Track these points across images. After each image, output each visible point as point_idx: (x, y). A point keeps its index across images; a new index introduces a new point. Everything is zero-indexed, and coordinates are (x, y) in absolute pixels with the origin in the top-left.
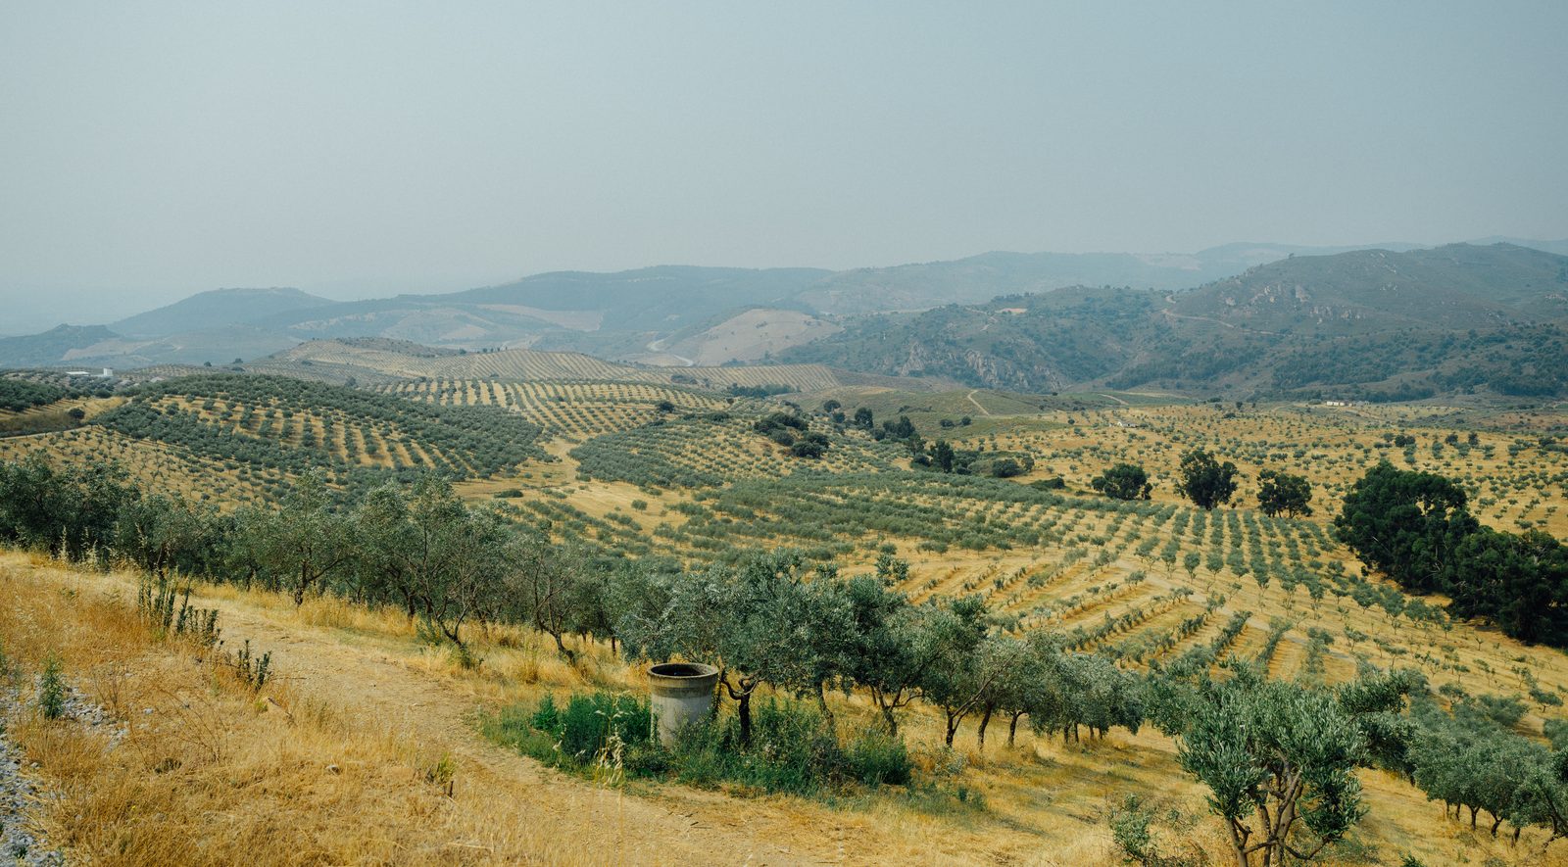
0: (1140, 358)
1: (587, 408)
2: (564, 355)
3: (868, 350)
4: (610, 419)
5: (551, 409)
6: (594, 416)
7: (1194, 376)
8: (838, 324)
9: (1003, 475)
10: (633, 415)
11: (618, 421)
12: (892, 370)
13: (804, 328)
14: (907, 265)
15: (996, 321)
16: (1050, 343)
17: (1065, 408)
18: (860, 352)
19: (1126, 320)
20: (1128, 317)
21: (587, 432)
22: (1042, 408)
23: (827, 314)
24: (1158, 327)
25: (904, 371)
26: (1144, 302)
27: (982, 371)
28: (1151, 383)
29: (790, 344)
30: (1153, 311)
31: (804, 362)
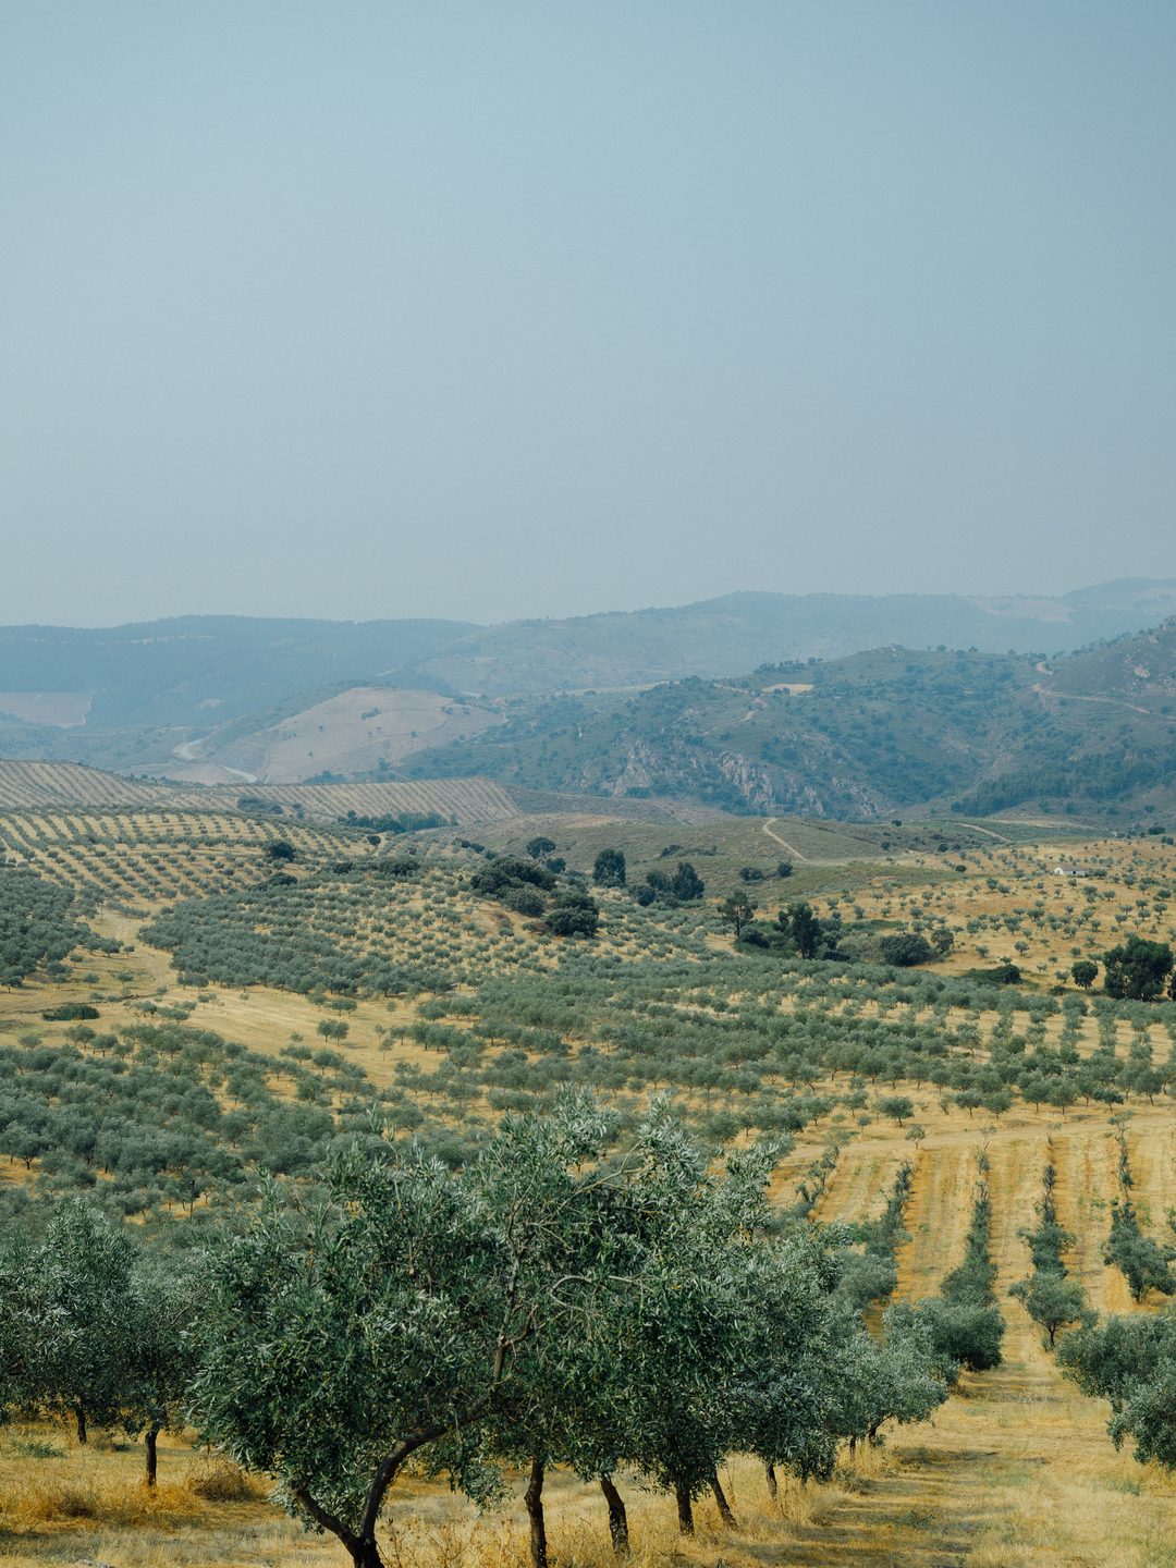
0: (1001, 765)
1: (145, 856)
2: (47, 766)
3: (555, 754)
4: (189, 874)
5: (80, 857)
6: (160, 869)
7: (1095, 794)
8: (497, 711)
9: (905, 961)
10: (228, 866)
11: (204, 878)
12: (597, 788)
13: (442, 718)
14: (600, 615)
15: (765, 705)
16: (854, 740)
17: (920, 847)
18: (540, 759)
19: (974, 703)
20: (977, 697)
21: (152, 897)
22: (886, 846)
23: (477, 696)
24: (1027, 714)
25: (618, 789)
26: (1002, 673)
27: (747, 788)
28: (1024, 805)
29: (419, 745)
30: (1017, 688)
31: (447, 775)
